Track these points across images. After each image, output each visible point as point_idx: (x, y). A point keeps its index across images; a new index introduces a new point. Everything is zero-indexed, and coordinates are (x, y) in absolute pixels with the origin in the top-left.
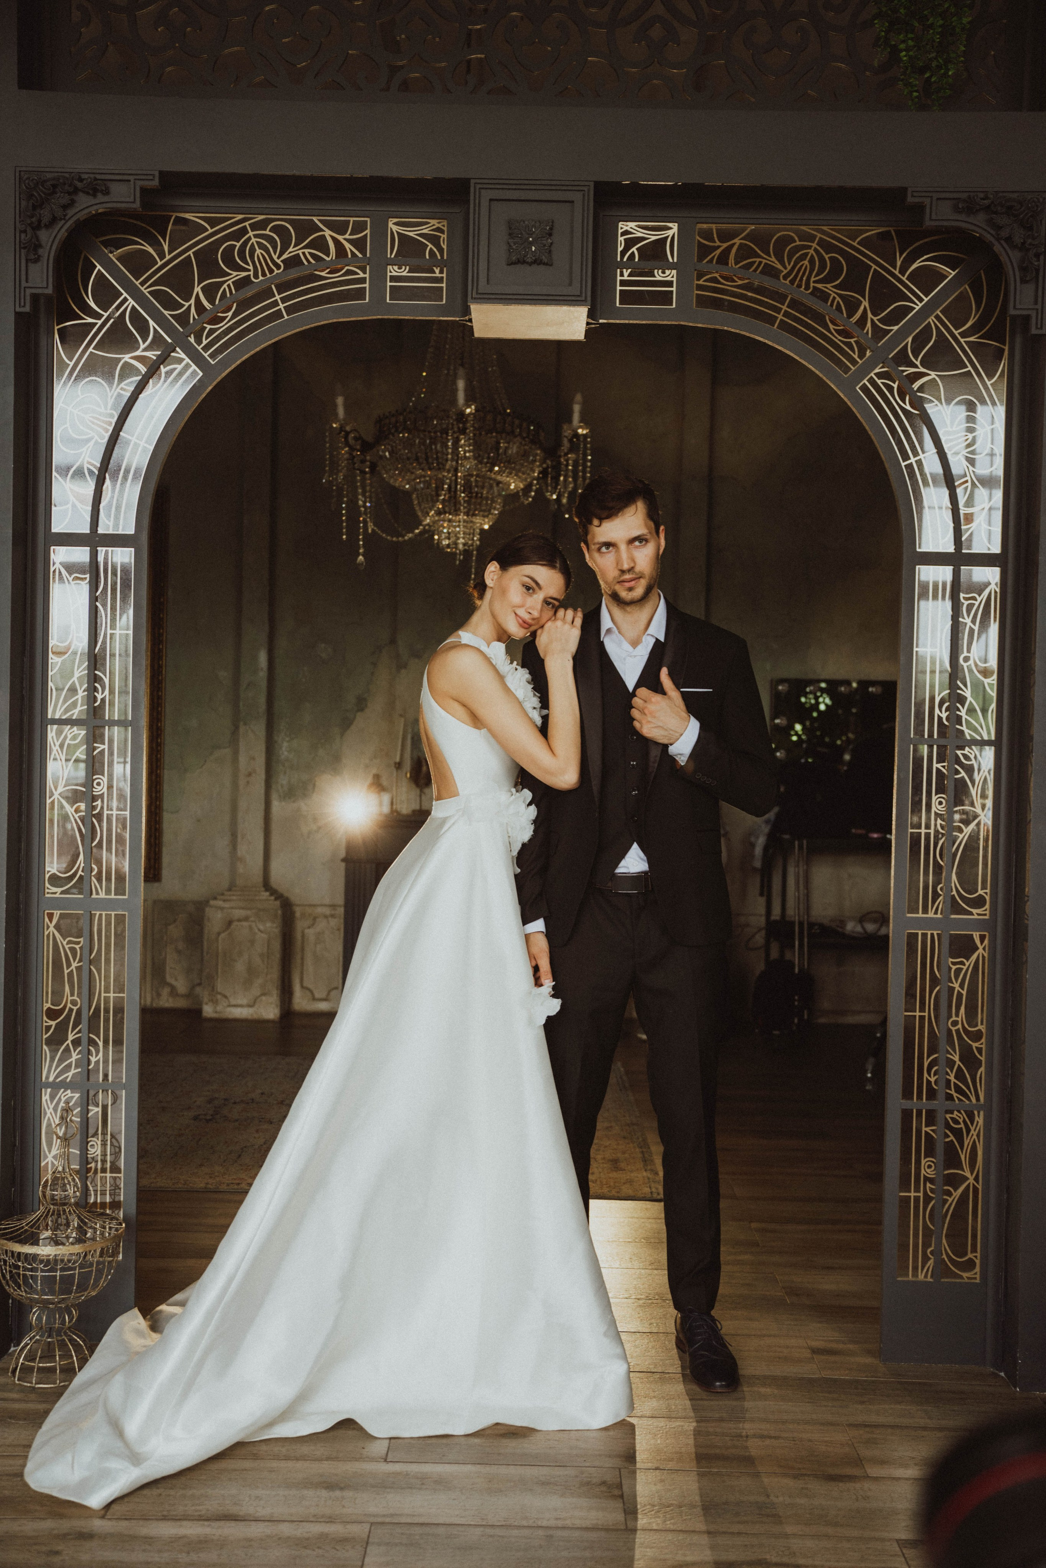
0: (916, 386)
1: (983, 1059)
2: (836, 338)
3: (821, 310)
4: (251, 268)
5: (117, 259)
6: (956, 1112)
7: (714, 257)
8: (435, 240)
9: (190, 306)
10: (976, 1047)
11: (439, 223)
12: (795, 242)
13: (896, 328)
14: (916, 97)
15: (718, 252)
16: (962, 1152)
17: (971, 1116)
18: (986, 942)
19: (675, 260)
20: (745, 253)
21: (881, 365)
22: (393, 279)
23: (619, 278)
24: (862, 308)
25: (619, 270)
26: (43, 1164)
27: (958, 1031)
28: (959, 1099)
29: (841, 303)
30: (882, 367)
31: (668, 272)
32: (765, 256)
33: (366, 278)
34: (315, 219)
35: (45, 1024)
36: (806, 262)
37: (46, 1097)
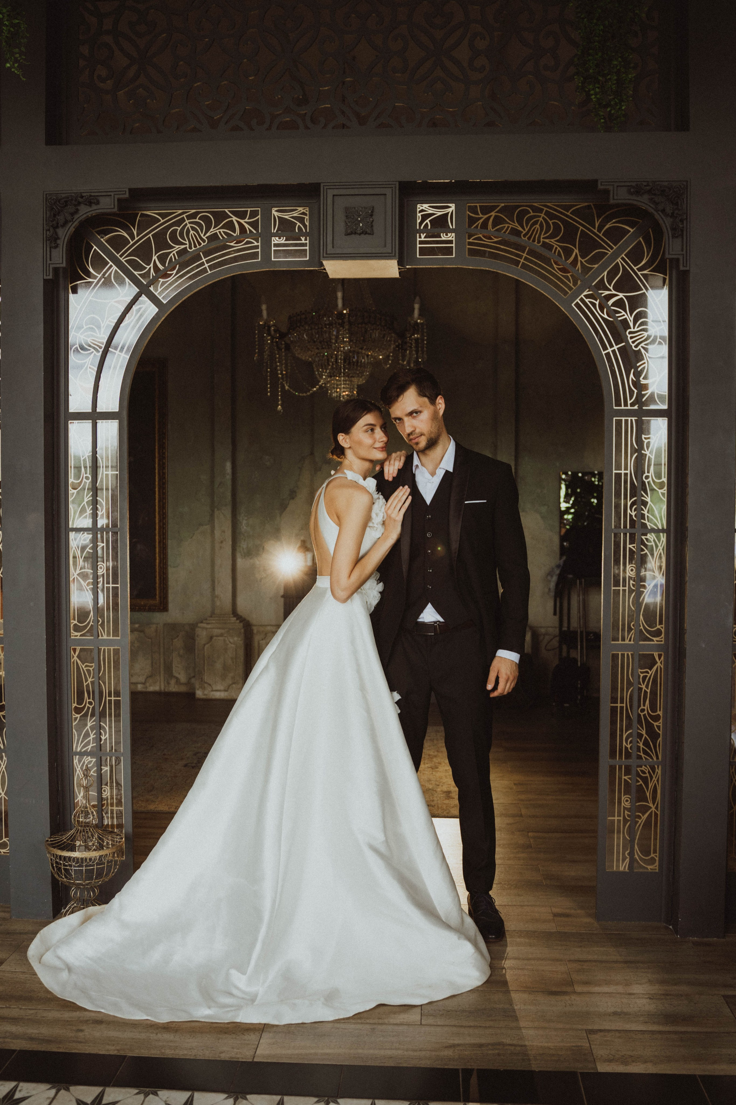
0: (610, 303)
1: (661, 733)
2: (558, 273)
3: (548, 256)
4: (187, 242)
5: (106, 242)
6: (643, 767)
7: (479, 224)
8: (301, 220)
9: (150, 268)
10: (656, 725)
11: (304, 209)
12: (530, 213)
13: (596, 266)
14: (603, 123)
15: (481, 221)
16: (648, 791)
17: (653, 769)
18: (662, 658)
19: (454, 227)
20: (497, 221)
21: (588, 290)
22: (276, 245)
23: (418, 239)
24: (574, 254)
25: (418, 234)
26: (76, 801)
27: (644, 715)
28: (646, 758)
29: (561, 251)
30: (589, 291)
31: (449, 235)
32: (511, 223)
33: (258, 245)
34: (226, 210)
35: (73, 716)
36: (538, 226)
37: (76, 761)
